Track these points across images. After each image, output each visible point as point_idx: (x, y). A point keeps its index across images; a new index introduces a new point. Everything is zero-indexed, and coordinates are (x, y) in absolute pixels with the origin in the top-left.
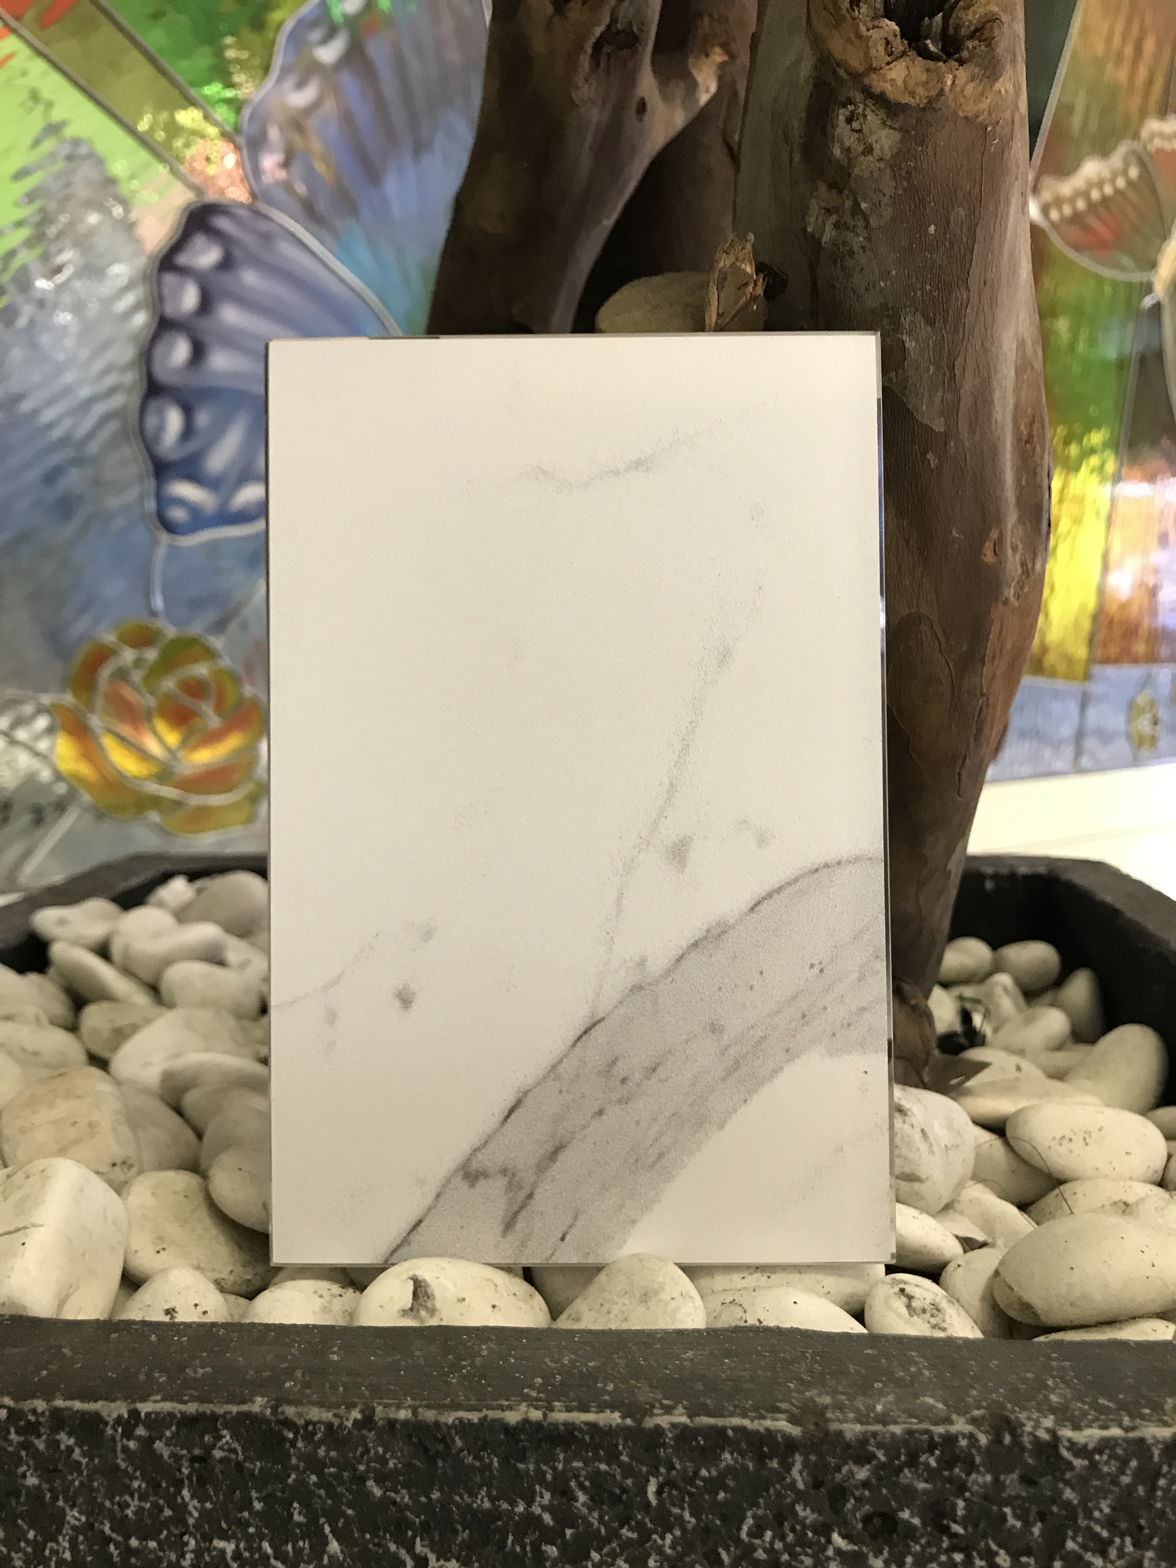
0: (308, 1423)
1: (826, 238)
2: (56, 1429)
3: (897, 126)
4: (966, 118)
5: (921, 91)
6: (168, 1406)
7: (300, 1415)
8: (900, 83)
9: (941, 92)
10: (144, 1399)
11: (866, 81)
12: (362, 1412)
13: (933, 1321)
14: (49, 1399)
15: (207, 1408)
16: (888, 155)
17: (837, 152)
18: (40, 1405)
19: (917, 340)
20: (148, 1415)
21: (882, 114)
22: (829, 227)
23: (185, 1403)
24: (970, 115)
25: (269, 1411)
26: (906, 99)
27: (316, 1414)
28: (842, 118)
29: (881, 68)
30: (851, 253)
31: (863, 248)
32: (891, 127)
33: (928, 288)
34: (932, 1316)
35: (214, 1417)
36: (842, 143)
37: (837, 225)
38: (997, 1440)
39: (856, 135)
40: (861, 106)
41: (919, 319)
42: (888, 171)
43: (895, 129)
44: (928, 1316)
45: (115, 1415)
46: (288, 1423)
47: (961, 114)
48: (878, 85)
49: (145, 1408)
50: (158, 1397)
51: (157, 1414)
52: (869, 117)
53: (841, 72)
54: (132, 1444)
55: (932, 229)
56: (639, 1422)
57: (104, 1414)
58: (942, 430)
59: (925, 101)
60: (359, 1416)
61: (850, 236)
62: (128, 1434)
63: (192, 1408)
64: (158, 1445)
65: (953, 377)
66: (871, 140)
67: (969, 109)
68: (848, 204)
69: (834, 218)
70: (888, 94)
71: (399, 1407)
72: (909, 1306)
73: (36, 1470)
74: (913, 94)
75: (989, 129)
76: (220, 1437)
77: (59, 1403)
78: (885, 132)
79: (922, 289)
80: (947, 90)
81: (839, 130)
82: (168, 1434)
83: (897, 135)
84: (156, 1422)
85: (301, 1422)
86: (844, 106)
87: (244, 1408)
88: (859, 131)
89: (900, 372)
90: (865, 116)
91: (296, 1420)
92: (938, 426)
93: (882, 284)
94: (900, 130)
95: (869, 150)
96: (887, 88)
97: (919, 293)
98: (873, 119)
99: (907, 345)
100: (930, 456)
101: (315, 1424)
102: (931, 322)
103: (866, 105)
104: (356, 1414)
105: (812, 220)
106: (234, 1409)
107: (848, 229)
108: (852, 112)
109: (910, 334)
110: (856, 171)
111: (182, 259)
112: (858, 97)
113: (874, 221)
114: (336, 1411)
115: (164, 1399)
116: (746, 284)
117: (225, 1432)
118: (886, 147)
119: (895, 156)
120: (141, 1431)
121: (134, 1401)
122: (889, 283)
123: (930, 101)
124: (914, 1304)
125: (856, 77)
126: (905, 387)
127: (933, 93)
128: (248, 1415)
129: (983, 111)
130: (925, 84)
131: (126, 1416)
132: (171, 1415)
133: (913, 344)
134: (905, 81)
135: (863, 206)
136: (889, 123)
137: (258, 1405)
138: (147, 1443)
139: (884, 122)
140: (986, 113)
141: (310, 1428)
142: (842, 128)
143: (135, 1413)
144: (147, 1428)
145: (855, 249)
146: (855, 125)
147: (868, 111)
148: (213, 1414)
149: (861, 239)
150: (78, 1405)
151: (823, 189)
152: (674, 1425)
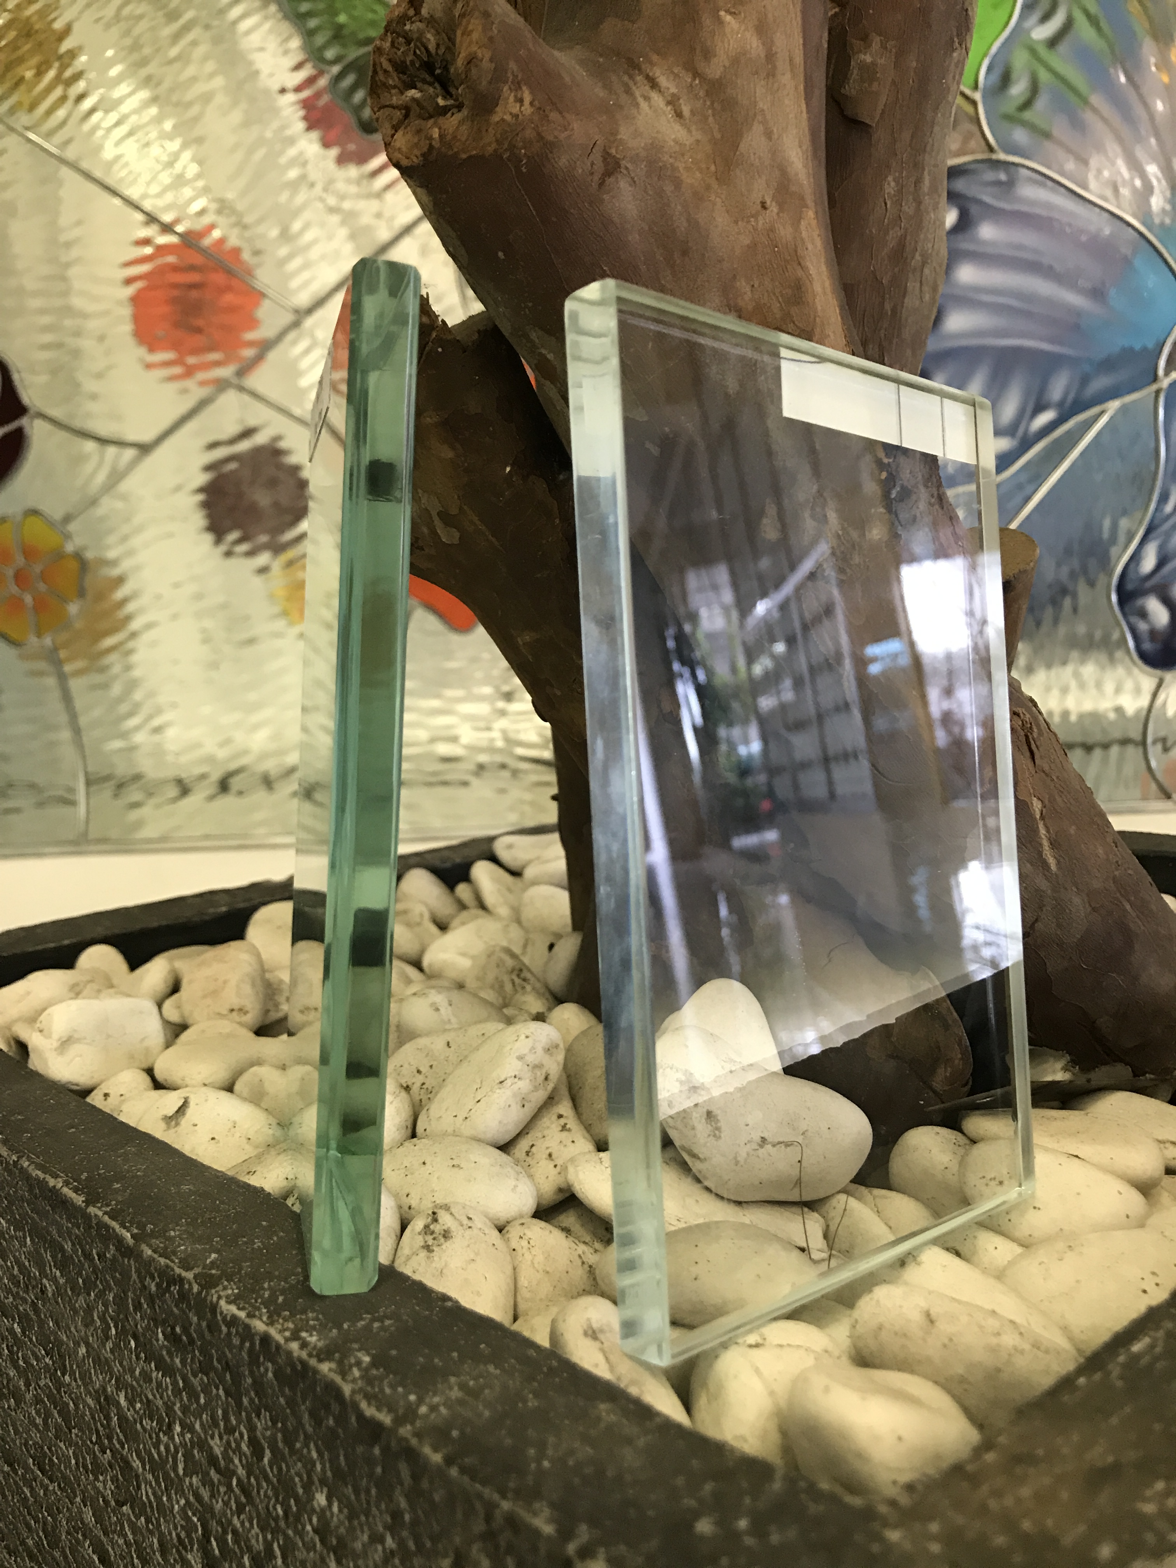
3: (419, 184)
4: (472, 156)
19: (552, 351)
26: (410, 162)
29: (390, 142)
38: (199, 1293)
41: (541, 333)
47: (463, 156)
55: (501, 254)
56: (87, 1206)
74: (412, 156)
75: (506, 156)
79: (527, 307)
97: (527, 311)
99: (549, 357)
118: (427, 202)
133: (552, 355)
134: (406, 146)
140: (494, 145)
152: (96, 1215)
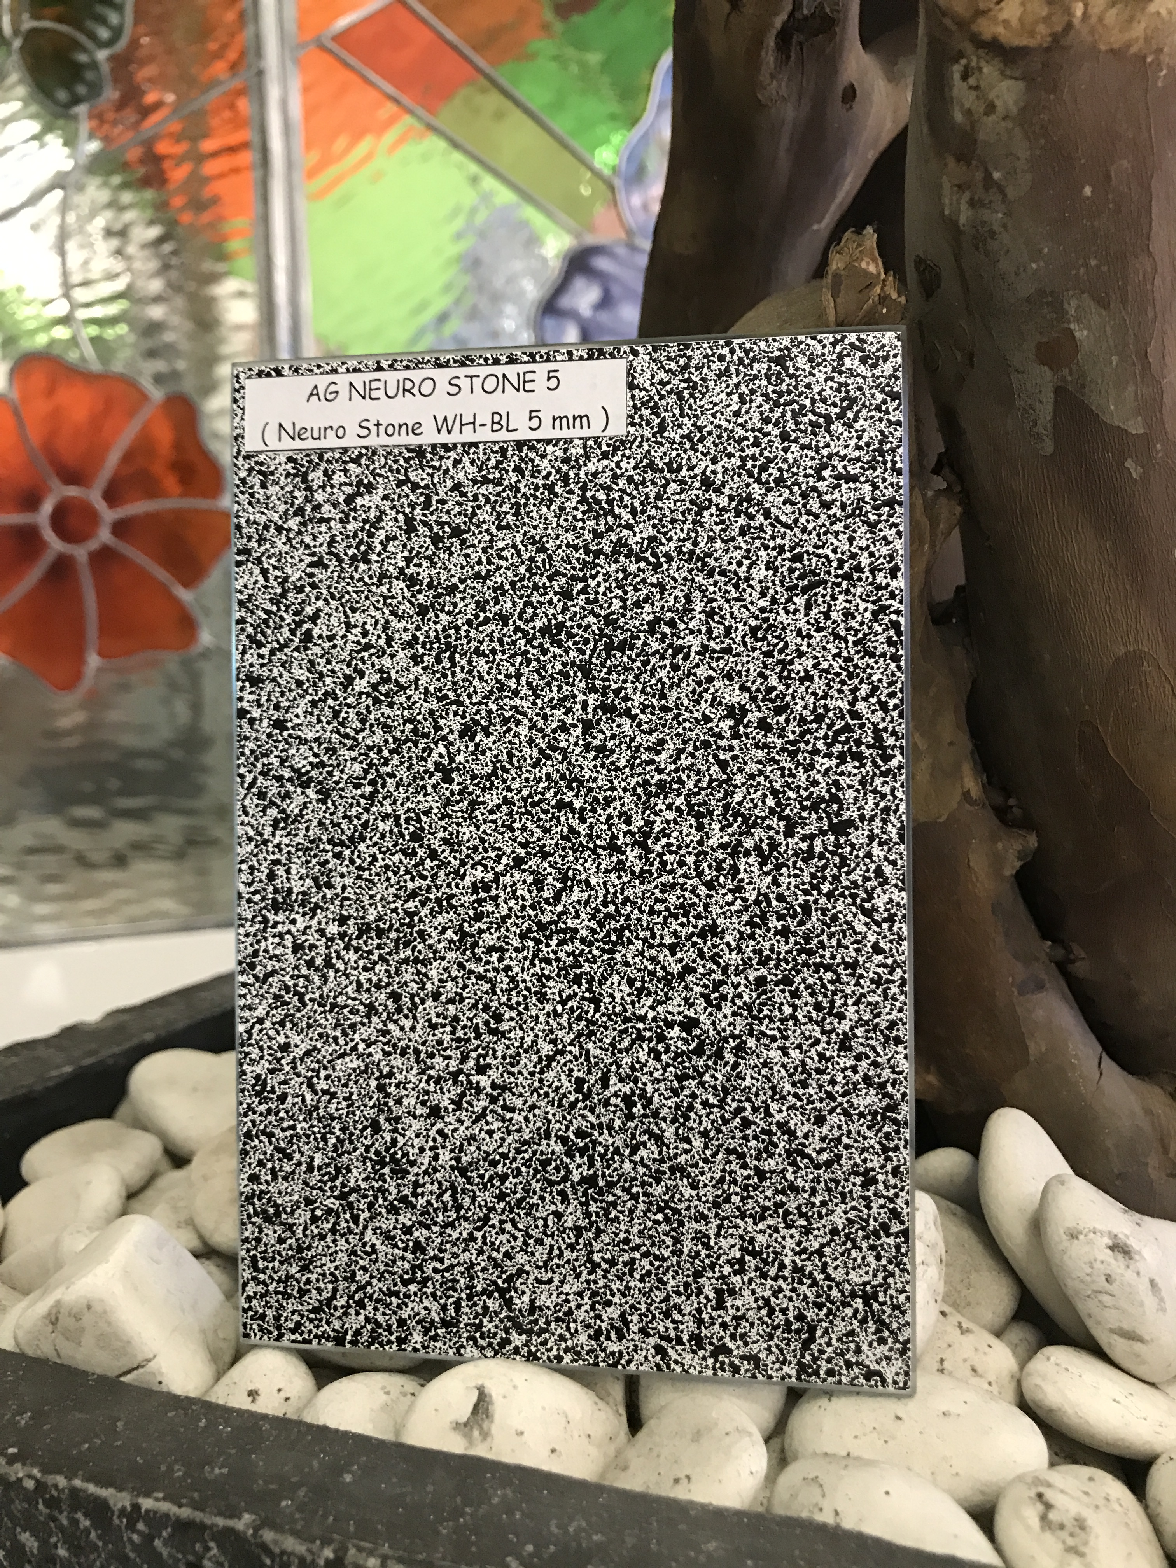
0: (283, 1553)
1: (962, 220)
2: (74, 1509)
3: (1017, 74)
4: (1112, 51)
5: (1042, 29)
6: (165, 1507)
7: (276, 1542)
8: (1015, 22)
9: (1069, 26)
10: (147, 1495)
11: (974, 28)
12: (335, 1551)
13: (1070, 1542)
14: (69, 1478)
15: (198, 1516)
16: (1014, 110)
17: (958, 117)
18: (61, 1481)
19: (1089, 329)
20: (147, 1511)
21: (997, 63)
22: (964, 206)
23: (180, 1506)
24: (1116, 46)
25: (250, 1532)
26: (1024, 41)
27: (292, 1544)
28: (957, 76)
29: (990, 10)
30: (992, 234)
31: (1004, 226)
32: (1011, 78)
33: (1093, 262)
34: (1072, 1535)
35: (202, 1527)
36: (962, 105)
37: (972, 203)
39: (974, 93)
40: (974, 59)
41: (1087, 300)
42: (1018, 131)
43: (1016, 79)
44: (1064, 1534)
45: (120, 1505)
46: (265, 1548)
47: (1103, 47)
48: (987, 29)
49: (147, 1503)
50: (161, 1495)
51: (155, 1512)
52: (985, 70)
53: (947, 22)
54: (135, 1537)
55: (1088, 191)
57: (111, 1502)
58: (1141, 431)
59: (1049, 39)
60: (331, 1556)
61: (986, 215)
62: (131, 1526)
63: (185, 1513)
64: (157, 1543)
65: (1146, 366)
66: (992, 95)
67: (1116, 39)
68: (979, 175)
69: (967, 196)
70: (1003, 40)
71: (371, 1553)
72: (1044, 1518)
73: (64, 1543)
74: (1032, 34)
75: (1149, 60)
76: (208, 1549)
77: (77, 1483)
78: (1006, 84)
79: (1086, 265)
80: (1076, 22)
81: (955, 92)
82: (164, 1534)
83: (1021, 85)
84: (156, 1520)
85: (277, 1550)
86: (957, 61)
87: (230, 1523)
88: (977, 88)
89: (1074, 368)
90: (980, 69)
91: (272, 1547)
92: (1136, 427)
93: (1034, 266)
94: (1023, 79)
95: (991, 108)
96: (1000, 30)
97: (1082, 271)
98: (989, 70)
99: (1077, 334)
100: (1129, 464)
101: (290, 1554)
102: (1103, 303)
103: (979, 58)
104: (328, 1553)
105: (947, 201)
106: (221, 1522)
107: (983, 206)
108: (966, 67)
109: (1078, 320)
110: (981, 136)
111: (565, 302)
112: (969, 48)
113: (1011, 193)
114: (310, 1546)
115: (164, 1499)
116: (870, 286)
117: (212, 1544)
118: (1011, 102)
119: (1023, 110)
120: (141, 1526)
121: (138, 1496)
122: (1042, 264)
123: (1056, 38)
124: (1052, 1516)
125: (963, 25)
126: (1083, 386)
127: (1059, 28)
128: (231, 1531)
129: (1137, 39)
130: (1046, 20)
131: (129, 1508)
132: (167, 1516)
133: (1085, 333)
134: (1020, 19)
135: (996, 175)
136: (1008, 73)
137: (244, 1523)
138: (149, 1539)
139: (1002, 73)
140: (1142, 41)
141: (285, 1558)
142: (959, 89)
143: (136, 1507)
144: (147, 1524)
145: (996, 228)
146: (972, 81)
147: (983, 63)
148: (202, 1523)
149: (1000, 215)
150: (92, 1488)
151: (951, 162)
